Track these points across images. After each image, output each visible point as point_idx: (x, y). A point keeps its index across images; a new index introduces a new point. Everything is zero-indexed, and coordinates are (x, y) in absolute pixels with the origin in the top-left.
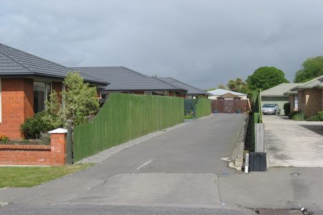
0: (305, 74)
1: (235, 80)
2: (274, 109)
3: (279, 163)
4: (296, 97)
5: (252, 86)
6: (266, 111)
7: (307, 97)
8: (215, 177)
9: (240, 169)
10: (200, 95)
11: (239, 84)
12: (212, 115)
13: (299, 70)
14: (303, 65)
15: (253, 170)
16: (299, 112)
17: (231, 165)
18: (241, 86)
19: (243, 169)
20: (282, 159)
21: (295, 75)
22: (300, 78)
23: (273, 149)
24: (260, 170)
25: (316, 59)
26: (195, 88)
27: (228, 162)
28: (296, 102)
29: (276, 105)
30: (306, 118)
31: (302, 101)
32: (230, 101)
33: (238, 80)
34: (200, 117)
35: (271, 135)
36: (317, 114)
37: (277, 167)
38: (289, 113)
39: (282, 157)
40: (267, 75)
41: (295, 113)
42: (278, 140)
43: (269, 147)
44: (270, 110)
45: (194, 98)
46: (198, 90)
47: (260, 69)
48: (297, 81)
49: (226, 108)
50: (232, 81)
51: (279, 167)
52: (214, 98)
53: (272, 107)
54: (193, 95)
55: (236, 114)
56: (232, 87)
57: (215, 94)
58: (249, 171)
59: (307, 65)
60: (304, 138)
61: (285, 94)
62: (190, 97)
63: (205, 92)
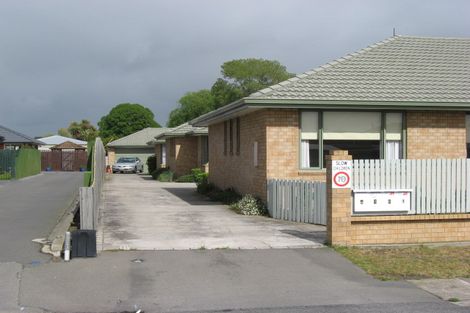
0: (183, 114)
1: (79, 122)
2: (133, 165)
3: (117, 244)
4: (164, 149)
5: (107, 132)
6: (122, 168)
7: (178, 147)
8: (18, 267)
9: (58, 254)
10: (24, 143)
11: (85, 128)
12: (43, 173)
13: (173, 109)
14: (180, 101)
15: (77, 256)
16: (167, 169)
17: (45, 249)
18: (88, 132)
19: (63, 255)
20: (121, 239)
21: (168, 116)
22: (175, 121)
23: (114, 224)
24: (87, 256)
25: (198, 94)
26: (19, 134)
27: (42, 245)
28: (164, 154)
29: (137, 159)
30: (175, 179)
31: (171, 154)
32: (70, 153)
33: (84, 122)
34: (22, 176)
35: (115, 203)
36: (191, 172)
37: (112, 251)
38: (155, 171)
39: (123, 237)
40: (129, 116)
41: (162, 170)
42: (124, 210)
43: (108, 221)
44: (128, 166)
45: (17, 148)
46: (23, 136)
47: (119, 107)
48: (171, 125)
49: (64, 164)
50: (75, 124)
51: (116, 251)
52: (46, 149)
53: (132, 162)
54: (14, 144)
55: (79, 172)
56: (75, 133)
57: (49, 142)
58: (71, 258)
59: (186, 103)
60: (162, 207)
61: (149, 143)
62: (10, 148)
63: (34, 140)
